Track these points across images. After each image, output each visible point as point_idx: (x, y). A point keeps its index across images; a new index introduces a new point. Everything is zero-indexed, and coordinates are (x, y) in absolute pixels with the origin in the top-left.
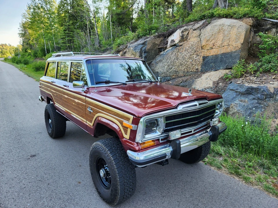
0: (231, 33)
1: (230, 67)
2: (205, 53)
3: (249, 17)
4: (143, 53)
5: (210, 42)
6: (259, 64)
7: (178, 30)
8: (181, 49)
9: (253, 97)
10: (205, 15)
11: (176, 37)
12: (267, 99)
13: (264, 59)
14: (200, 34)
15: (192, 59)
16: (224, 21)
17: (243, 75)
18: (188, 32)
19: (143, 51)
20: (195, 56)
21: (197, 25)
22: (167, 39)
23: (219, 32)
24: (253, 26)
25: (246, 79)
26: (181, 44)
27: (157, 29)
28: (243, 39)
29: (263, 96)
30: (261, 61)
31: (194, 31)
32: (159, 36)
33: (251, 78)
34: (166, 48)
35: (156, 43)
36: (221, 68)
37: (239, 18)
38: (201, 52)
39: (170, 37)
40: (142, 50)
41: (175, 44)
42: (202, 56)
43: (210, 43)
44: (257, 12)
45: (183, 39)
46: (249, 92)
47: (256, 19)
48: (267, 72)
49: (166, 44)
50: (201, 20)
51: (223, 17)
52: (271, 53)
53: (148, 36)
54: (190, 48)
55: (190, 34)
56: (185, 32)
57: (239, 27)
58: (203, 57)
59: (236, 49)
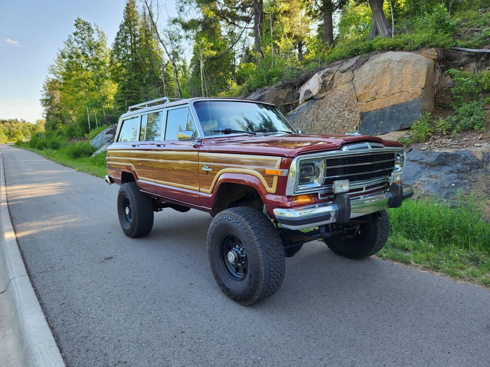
0: (404, 72)
1: (407, 127)
2: (364, 107)
3: (431, 47)
5: (371, 89)
6: (455, 118)
7: (316, 75)
8: (323, 104)
9: (450, 169)
10: (358, 48)
11: (313, 85)
12: (472, 171)
13: (461, 110)
14: (353, 78)
15: (343, 118)
16: (390, 55)
17: (429, 137)
18: (332, 76)
20: (347, 113)
21: (346, 65)
22: (298, 89)
23: (384, 72)
24: (438, 61)
25: (435, 143)
26: (322, 95)
27: (280, 76)
28: (424, 80)
29: (466, 166)
30: (457, 114)
31: (342, 74)
32: (284, 87)
33: (444, 141)
34: (297, 104)
35: (280, 97)
36: (392, 129)
37: (414, 50)
38: (357, 106)
39: (302, 87)
41: (312, 97)
42: (358, 112)
43: (370, 91)
44: (443, 38)
45: (324, 87)
46: (442, 161)
47: (442, 49)
48: (469, 129)
49: (297, 99)
50: (353, 57)
51: (389, 50)
52: (472, 100)
53: (266, 87)
54: (339, 101)
55: (336, 79)
56: (327, 77)
57: (415, 62)
58: (360, 113)
59: (413, 98)
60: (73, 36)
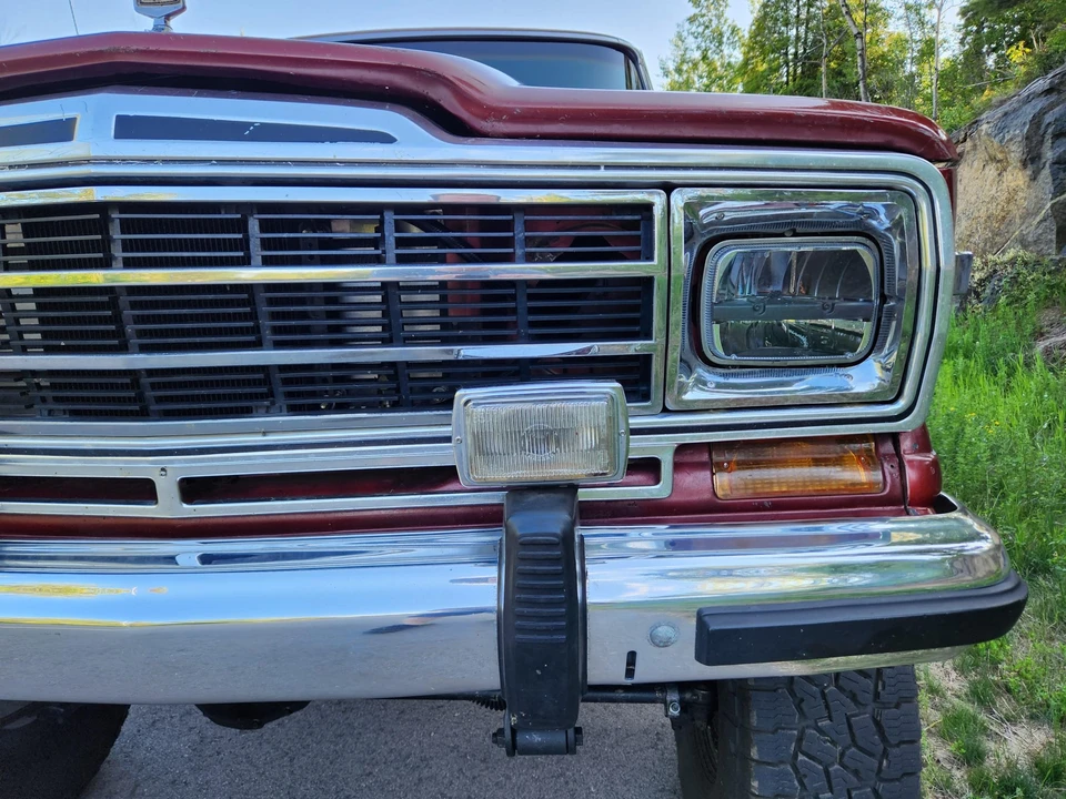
4: (1048, 143)
19: (1050, 130)
40: (1043, 126)
60: (687, 25)
